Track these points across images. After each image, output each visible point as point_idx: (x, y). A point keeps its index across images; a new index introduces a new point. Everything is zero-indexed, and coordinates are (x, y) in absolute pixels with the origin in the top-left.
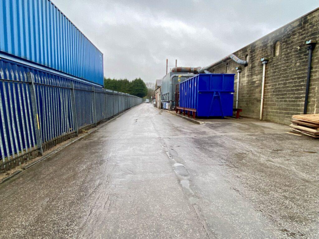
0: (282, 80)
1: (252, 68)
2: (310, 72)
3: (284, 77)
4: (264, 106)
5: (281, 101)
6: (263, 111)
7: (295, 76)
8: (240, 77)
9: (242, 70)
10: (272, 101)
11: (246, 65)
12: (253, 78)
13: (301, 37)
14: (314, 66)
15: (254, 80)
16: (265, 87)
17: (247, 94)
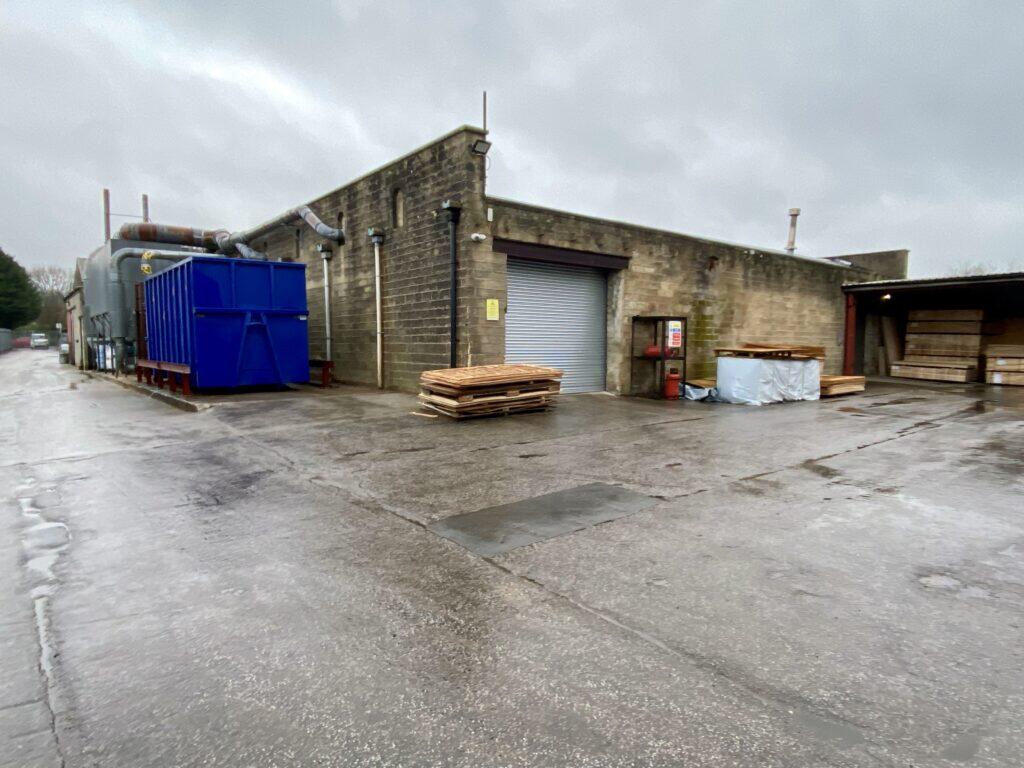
0: (412, 288)
1: (355, 249)
2: (456, 274)
3: (416, 281)
4: (386, 352)
5: (414, 339)
6: (383, 364)
7: (434, 281)
8: (329, 274)
9: (334, 253)
10: (399, 339)
11: (341, 241)
12: (357, 278)
13: (437, 189)
14: (461, 260)
15: (362, 284)
16: (383, 302)
17: (351, 319)
